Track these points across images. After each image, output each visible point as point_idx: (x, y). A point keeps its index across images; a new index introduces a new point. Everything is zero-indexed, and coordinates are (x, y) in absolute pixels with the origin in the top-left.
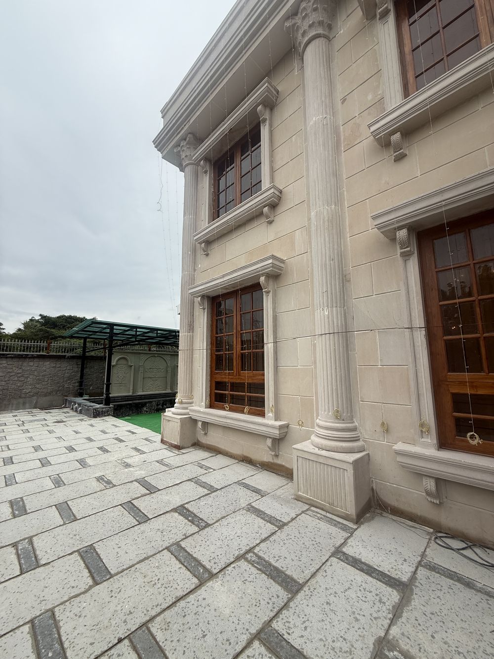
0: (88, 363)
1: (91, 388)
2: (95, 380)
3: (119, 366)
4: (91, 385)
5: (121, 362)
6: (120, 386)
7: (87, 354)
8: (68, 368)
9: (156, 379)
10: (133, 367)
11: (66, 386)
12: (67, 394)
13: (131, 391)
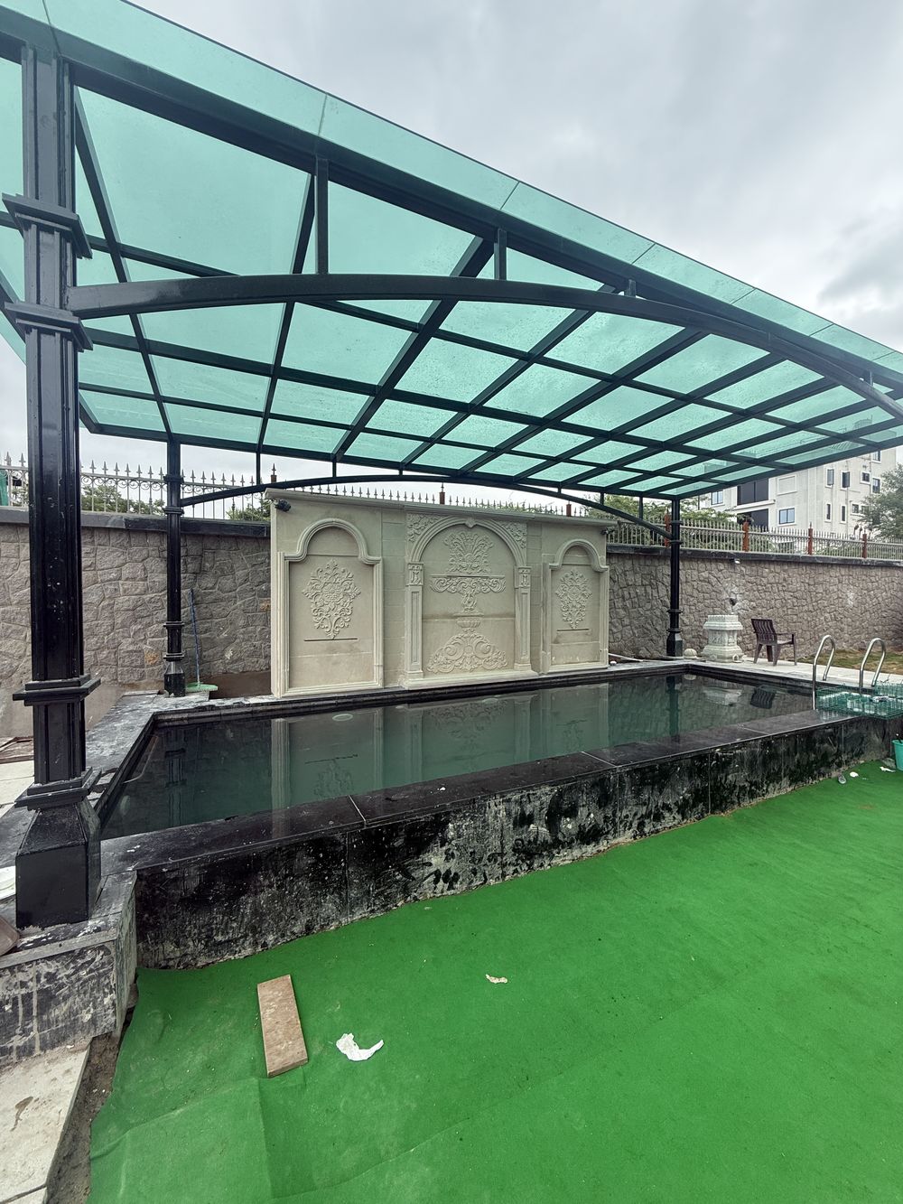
0: (208, 555)
1: (228, 655)
2: (241, 623)
3: (319, 563)
4: (229, 642)
5: (329, 544)
6: (332, 650)
7: (188, 512)
8: (126, 572)
9: (476, 621)
10: (378, 570)
11: (126, 645)
12: (134, 678)
13: (378, 673)
